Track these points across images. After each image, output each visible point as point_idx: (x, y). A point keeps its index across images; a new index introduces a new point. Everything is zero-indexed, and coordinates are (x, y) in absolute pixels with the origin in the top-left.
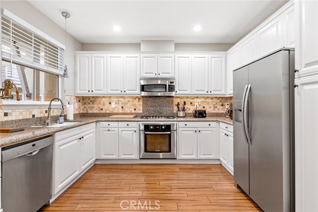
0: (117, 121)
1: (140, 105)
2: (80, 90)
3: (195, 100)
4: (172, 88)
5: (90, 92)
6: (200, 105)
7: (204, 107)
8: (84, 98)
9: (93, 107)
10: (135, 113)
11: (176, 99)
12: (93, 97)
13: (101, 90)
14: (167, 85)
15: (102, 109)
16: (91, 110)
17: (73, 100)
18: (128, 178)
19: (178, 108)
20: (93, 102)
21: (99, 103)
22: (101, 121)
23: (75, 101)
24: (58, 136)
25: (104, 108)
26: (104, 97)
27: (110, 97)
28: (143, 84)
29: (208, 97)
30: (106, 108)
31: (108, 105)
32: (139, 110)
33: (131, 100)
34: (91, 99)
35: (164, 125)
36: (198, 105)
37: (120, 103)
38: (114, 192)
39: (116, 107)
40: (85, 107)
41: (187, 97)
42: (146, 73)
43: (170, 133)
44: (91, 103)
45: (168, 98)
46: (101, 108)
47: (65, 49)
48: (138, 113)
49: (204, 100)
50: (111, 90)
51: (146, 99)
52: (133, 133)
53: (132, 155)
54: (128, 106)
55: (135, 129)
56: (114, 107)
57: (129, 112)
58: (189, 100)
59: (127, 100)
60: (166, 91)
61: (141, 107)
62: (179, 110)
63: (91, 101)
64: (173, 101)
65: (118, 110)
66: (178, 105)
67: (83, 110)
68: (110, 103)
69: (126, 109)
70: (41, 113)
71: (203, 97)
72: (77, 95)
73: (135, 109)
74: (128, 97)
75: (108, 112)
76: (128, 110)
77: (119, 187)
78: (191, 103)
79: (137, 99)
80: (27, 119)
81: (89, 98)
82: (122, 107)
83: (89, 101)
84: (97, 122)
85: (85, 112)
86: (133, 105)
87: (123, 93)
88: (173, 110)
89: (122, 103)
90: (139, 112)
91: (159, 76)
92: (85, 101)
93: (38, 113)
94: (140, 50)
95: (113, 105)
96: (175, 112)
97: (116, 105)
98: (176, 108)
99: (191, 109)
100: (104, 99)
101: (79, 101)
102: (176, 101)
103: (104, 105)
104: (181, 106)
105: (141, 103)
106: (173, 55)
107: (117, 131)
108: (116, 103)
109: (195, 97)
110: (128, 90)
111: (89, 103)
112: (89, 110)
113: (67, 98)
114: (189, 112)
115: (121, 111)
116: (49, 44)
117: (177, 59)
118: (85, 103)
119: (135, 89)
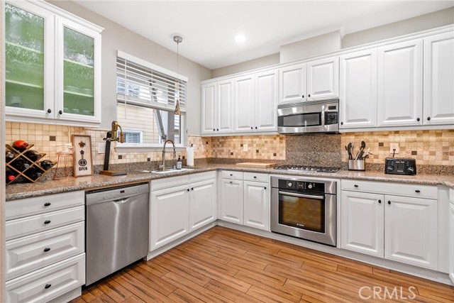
0: (242, 171)
1: (283, 147)
2: (206, 129)
3: (391, 138)
4: (332, 118)
5: (216, 131)
6: (402, 149)
7: (414, 153)
8: (213, 139)
9: (223, 151)
10: (275, 161)
11: (347, 137)
12: (223, 137)
13: (228, 128)
14: (323, 113)
15: (232, 154)
16: (221, 154)
17: (198, 142)
18: (243, 257)
19: (350, 154)
20: (222, 144)
21: (229, 145)
22: (224, 170)
23: (201, 143)
24: (155, 185)
25: (235, 152)
26: (234, 137)
27: (242, 137)
28: (281, 114)
29: (425, 132)
30: (237, 151)
31: (239, 148)
32: (281, 155)
33: (269, 140)
34: (221, 140)
35: (312, 183)
36: (398, 148)
37: (255, 145)
38: (214, 272)
39: (249, 151)
40: (214, 151)
41: (372, 133)
42: (287, 97)
43: (321, 197)
44: (220, 145)
45: (330, 137)
46: (232, 151)
47: (187, 81)
48: (279, 161)
49: (414, 137)
50: (240, 127)
51: (292, 138)
52: (262, 191)
53: (261, 223)
54: (266, 149)
55: (265, 185)
56: (246, 150)
57: (266, 158)
58: (376, 138)
59: (263, 140)
60: (320, 124)
61: (284, 152)
62: (351, 158)
63: (220, 143)
64: (339, 142)
65: (252, 154)
66: (349, 148)
67: (212, 154)
68: (242, 145)
69: (263, 154)
70: (158, 156)
71: (412, 132)
72: (203, 136)
73: (275, 155)
74: (265, 135)
75: (239, 157)
76: (264, 156)
77: (223, 267)
78: (381, 144)
79: (278, 139)
80: (140, 163)
81: (218, 138)
82: (257, 151)
83: (218, 143)
84: (218, 170)
85: (214, 156)
86: (273, 148)
87: (254, 130)
88: (340, 156)
89: (257, 145)
90: (281, 158)
91: (310, 99)
92: (214, 143)
93: (154, 157)
94: (279, 62)
95: (246, 148)
96: (344, 160)
97: (250, 149)
98: (345, 154)
99: (379, 156)
100: (234, 140)
101: (207, 143)
102: (345, 141)
103: (234, 148)
104: (357, 149)
105: (284, 144)
106: (335, 59)
107: (241, 186)
108: (249, 146)
109: (390, 132)
110: (262, 126)
111: (218, 146)
112: (218, 154)
113: (190, 139)
114: (376, 161)
115: (255, 157)
116: (167, 78)
117: (344, 63)
118: (214, 146)
119: (270, 123)
